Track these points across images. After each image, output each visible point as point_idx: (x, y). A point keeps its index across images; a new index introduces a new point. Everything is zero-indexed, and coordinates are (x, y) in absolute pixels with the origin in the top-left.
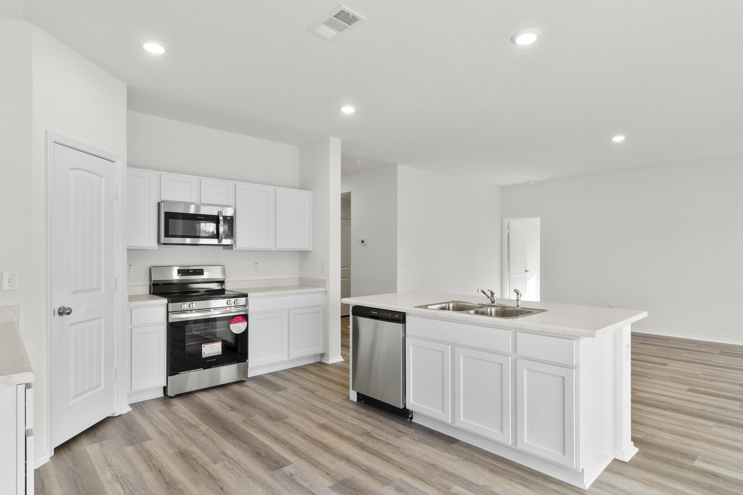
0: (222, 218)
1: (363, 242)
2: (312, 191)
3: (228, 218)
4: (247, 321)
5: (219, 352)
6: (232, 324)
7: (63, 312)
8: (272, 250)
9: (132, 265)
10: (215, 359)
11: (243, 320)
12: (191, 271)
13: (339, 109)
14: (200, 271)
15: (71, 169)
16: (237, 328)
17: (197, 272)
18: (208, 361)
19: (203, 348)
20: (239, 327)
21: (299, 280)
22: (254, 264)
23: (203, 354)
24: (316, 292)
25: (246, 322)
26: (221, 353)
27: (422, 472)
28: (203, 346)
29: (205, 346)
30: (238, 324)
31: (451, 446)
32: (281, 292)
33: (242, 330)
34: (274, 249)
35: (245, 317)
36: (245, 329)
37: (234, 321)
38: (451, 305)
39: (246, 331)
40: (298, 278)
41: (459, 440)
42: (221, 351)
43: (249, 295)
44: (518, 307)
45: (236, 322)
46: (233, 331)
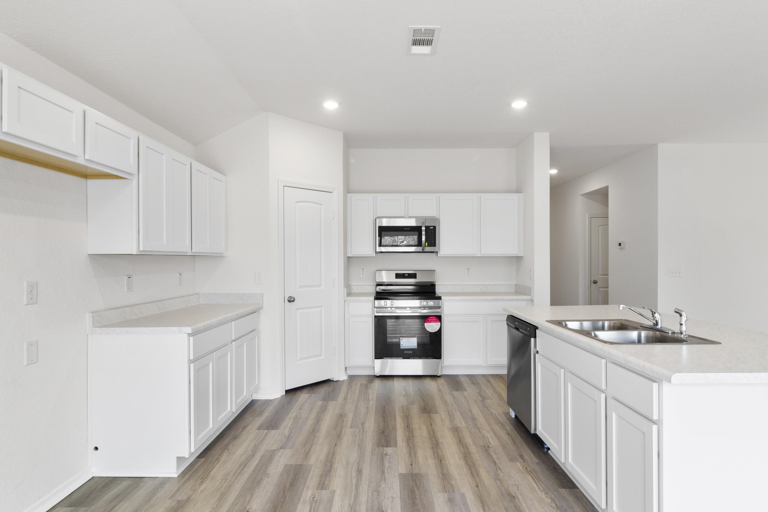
0: (424, 228)
1: (620, 244)
2: (523, 194)
3: (431, 228)
4: (440, 321)
5: (415, 346)
6: (426, 322)
7: (291, 300)
8: (477, 256)
9: (365, 269)
10: (412, 352)
11: (436, 320)
12: (406, 275)
13: (509, 104)
14: (414, 275)
15: (296, 202)
16: (431, 327)
17: (411, 276)
18: (406, 352)
19: (401, 341)
20: (433, 327)
21: (515, 286)
22: (466, 269)
23: (401, 346)
24: (519, 300)
25: (440, 323)
26: (416, 347)
27: (493, 497)
28: (401, 339)
29: (403, 339)
30: (432, 323)
31: (560, 490)
32: (477, 297)
33: (435, 329)
34: (480, 255)
35: (439, 318)
36: (438, 329)
37: (429, 320)
38: (606, 324)
39: (440, 330)
40: (515, 284)
41: (577, 488)
42: (416, 345)
43: (442, 298)
44: (682, 333)
45: (430, 322)
46: (427, 329)
